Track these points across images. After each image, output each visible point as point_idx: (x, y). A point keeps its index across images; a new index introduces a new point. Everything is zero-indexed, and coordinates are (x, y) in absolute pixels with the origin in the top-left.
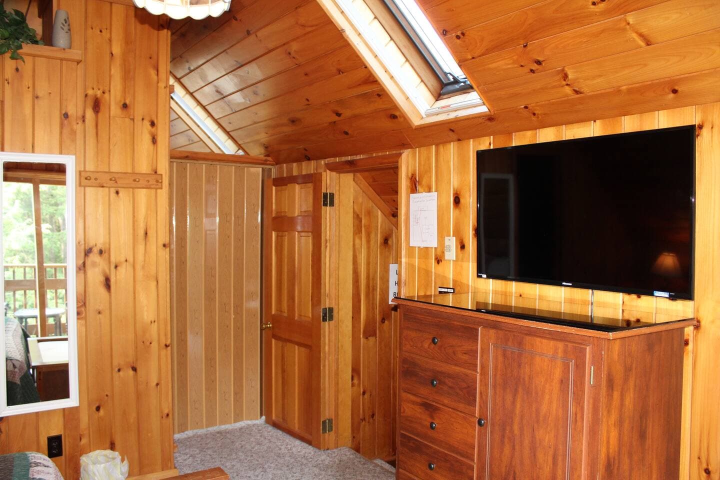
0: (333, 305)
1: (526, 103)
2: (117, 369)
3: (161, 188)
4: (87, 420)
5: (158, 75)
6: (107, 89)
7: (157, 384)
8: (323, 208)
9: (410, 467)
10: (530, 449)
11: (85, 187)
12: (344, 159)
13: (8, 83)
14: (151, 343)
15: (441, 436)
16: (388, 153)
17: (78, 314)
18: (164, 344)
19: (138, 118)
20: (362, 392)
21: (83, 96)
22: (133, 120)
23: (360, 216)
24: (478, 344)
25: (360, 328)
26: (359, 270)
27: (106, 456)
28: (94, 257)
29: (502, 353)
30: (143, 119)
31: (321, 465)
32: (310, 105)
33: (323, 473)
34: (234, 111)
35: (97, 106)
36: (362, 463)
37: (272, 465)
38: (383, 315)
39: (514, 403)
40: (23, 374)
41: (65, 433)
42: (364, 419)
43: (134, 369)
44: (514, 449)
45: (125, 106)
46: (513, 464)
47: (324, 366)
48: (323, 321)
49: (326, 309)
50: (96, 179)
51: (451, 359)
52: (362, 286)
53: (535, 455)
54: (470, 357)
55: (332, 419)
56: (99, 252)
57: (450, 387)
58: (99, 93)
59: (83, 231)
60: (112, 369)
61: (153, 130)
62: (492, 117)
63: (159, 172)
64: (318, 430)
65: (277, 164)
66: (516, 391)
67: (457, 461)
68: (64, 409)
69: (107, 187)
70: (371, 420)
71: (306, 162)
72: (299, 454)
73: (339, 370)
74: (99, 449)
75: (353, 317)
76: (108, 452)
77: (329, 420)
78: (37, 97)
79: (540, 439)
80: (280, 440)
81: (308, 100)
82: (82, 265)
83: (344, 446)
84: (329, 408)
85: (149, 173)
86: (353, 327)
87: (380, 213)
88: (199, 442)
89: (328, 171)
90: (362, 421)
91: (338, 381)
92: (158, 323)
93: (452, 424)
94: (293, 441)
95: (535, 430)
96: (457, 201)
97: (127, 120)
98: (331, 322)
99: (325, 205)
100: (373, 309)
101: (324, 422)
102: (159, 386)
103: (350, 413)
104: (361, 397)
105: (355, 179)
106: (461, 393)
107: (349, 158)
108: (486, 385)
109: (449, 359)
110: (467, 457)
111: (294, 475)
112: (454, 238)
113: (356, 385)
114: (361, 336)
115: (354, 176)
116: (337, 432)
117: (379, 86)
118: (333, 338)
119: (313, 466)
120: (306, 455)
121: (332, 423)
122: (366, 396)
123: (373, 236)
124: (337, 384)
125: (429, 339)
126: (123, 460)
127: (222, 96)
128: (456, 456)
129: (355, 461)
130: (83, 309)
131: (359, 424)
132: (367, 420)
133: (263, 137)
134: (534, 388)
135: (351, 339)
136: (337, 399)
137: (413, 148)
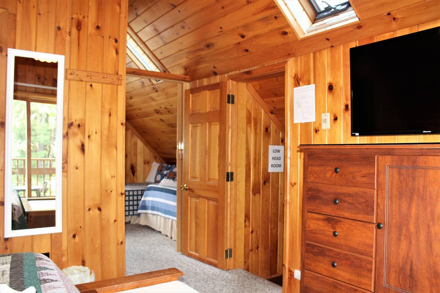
0: (233, 171)
1: (388, 11)
2: (88, 209)
3: (121, 85)
4: (66, 245)
5: (120, 8)
6: (86, 15)
7: (115, 221)
8: (228, 104)
9: (314, 267)
10: (426, 242)
11: (70, 80)
12: (242, 71)
13: (20, 2)
14: (111, 192)
15: (342, 241)
16: (276, 63)
17: (63, 168)
18: (121, 192)
19: (106, 36)
20: (251, 231)
21: (70, 19)
22: (103, 37)
23: (251, 112)
24: (375, 168)
25: (250, 187)
26: (250, 148)
27: (78, 270)
28: (74, 129)
29: (397, 172)
30: (110, 37)
31: (226, 280)
32: (222, 32)
33: (229, 284)
34: (165, 43)
35: (79, 26)
36: (254, 278)
37: (192, 279)
38: (265, 179)
39: (409, 208)
40: (20, 215)
41: (51, 252)
42: (252, 250)
43: (100, 209)
44: (410, 242)
45: (98, 27)
46: (410, 255)
47: (227, 212)
48: (227, 181)
49: (229, 173)
50: (77, 75)
51: (351, 182)
52: (252, 159)
53: (431, 246)
54: (368, 178)
55: (232, 249)
56: (78, 125)
57: (350, 204)
58: (81, 17)
59: (67, 110)
60: (84, 209)
61: (116, 44)
62: (361, 25)
63: (119, 73)
64: (222, 256)
65: (192, 81)
66: (411, 198)
67: (357, 258)
68: (51, 234)
69: (84, 81)
70: (257, 251)
71: (214, 77)
72: (210, 273)
73: (237, 215)
74: (74, 265)
75: (246, 180)
76: (81, 267)
77: (230, 249)
78: (40, 14)
79: (435, 234)
80: (194, 264)
81: (221, 28)
82: (66, 134)
83: (239, 268)
84: (230, 241)
85: (113, 73)
86: (246, 186)
87: (263, 111)
88: (139, 265)
89: (230, 80)
90: (251, 252)
91: (236, 222)
92: (117, 178)
93: (352, 231)
94: (204, 265)
95: (430, 227)
96: (331, 88)
97: (99, 37)
98: (232, 182)
99: (229, 102)
100: (259, 175)
101: (227, 251)
102: (116, 222)
103: (243, 245)
104: (250, 235)
105: (248, 87)
106: (360, 206)
107: (246, 70)
108: (382, 198)
109: (349, 183)
110: (367, 255)
111: (209, 285)
112: (329, 114)
113: (247, 226)
114: (251, 193)
115: (247, 85)
116: (235, 258)
117: (278, 10)
118: (233, 193)
119: (221, 280)
120: (215, 273)
121: (232, 252)
122: (254, 234)
123: (258, 125)
124: (235, 225)
125: (331, 170)
126: (91, 273)
127: (158, 33)
128: (356, 255)
129: (249, 277)
130: (65, 165)
131: (249, 253)
132: (254, 251)
133: (184, 61)
134: (428, 195)
135: (244, 194)
136: (235, 235)
137: (297, 57)
